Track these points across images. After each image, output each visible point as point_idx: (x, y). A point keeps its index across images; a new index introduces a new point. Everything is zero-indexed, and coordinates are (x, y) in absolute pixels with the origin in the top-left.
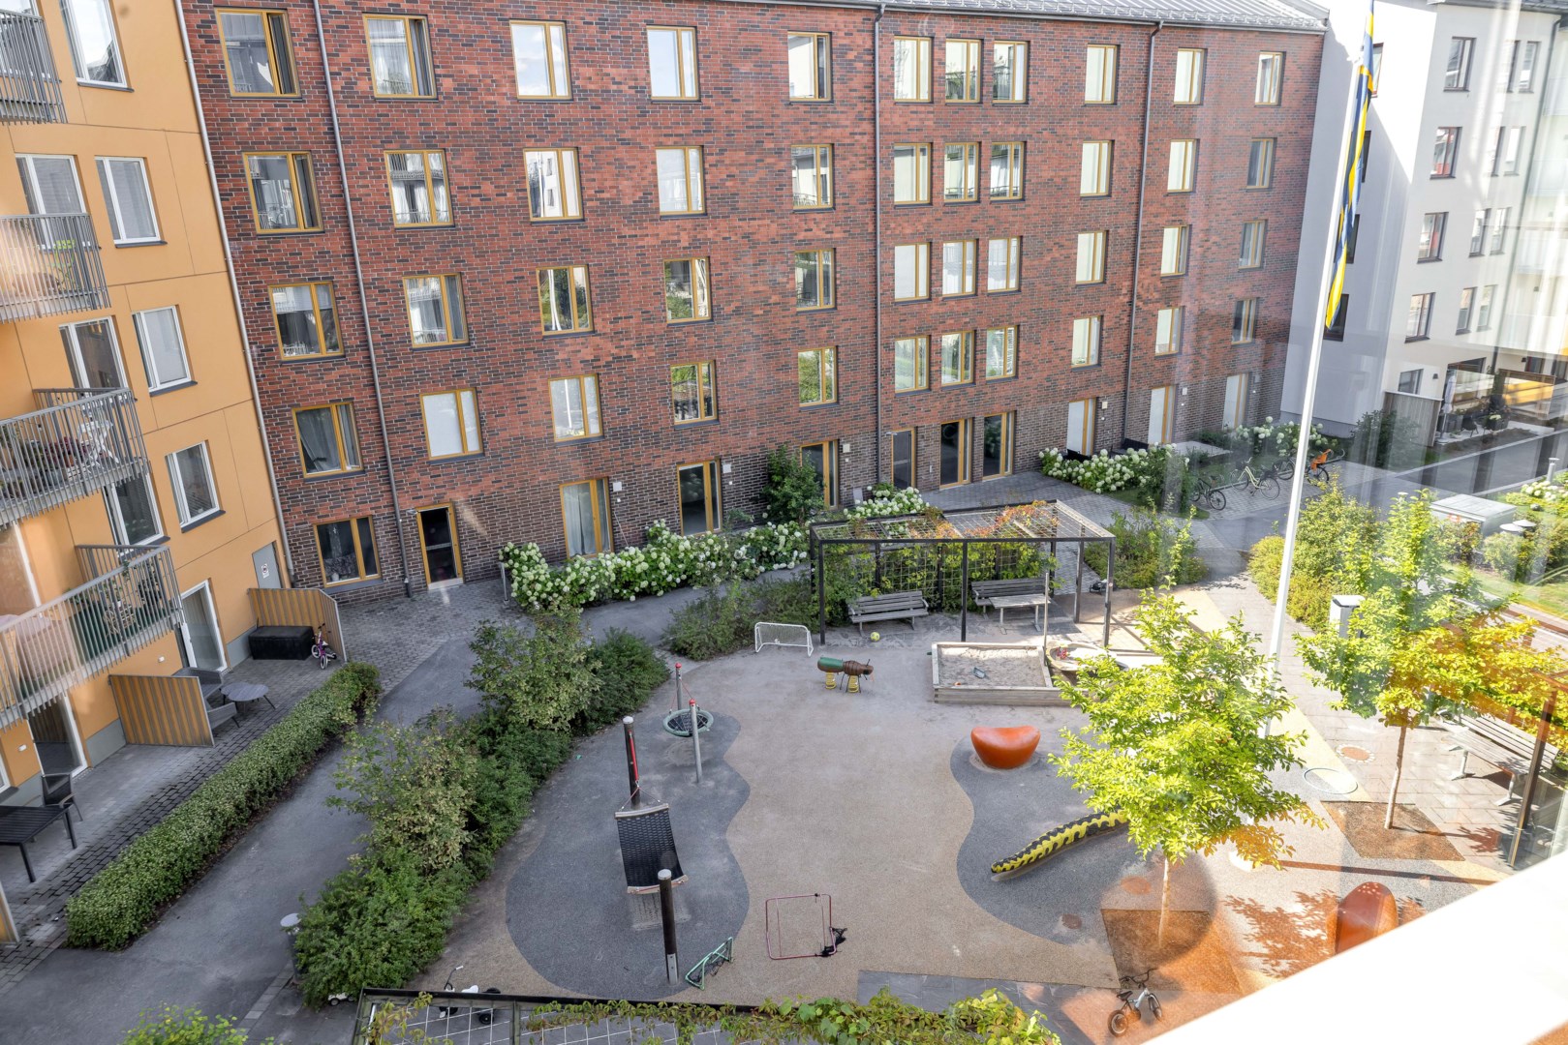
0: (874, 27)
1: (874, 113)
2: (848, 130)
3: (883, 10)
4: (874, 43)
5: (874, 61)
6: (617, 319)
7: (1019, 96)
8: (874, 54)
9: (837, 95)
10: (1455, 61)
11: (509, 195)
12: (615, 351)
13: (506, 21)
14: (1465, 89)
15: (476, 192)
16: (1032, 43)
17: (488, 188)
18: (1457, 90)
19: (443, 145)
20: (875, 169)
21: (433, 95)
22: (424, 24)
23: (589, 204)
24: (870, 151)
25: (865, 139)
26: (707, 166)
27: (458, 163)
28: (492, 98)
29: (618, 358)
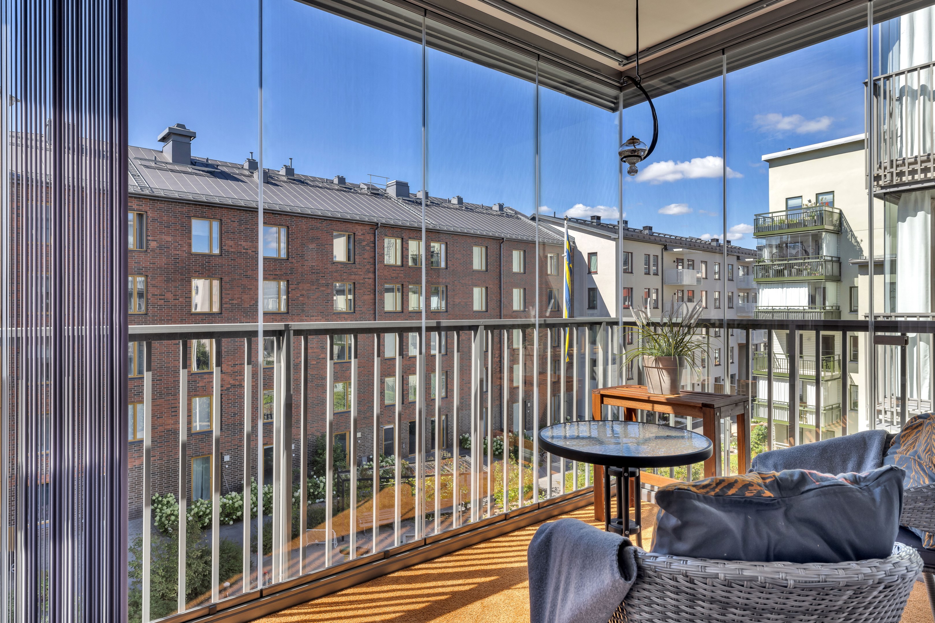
0: (375, 232)
1: (375, 269)
2: (362, 277)
3: (379, 225)
4: (375, 239)
5: (375, 247)
6: (235, 365)
7: (443, 265)
8: (375, 244)
9: (357, 260)
10: (625, 263)
11: (180, 299)
12: (232, 382)
13: (190, 217)
14: (632, 273)
15: (163, 297)
16: (448, 243)
17: (169, 296)
18: (628, 273)
19: (146, 274)
20: (375, 295)
21: (145, 249)
22: (145, 216)
23: (224, 306)
24: (373, 287)
25: (371, 281)
26: (290, 290)
27: (154, 282)
28: (177, 252)
29: (234, 386)
